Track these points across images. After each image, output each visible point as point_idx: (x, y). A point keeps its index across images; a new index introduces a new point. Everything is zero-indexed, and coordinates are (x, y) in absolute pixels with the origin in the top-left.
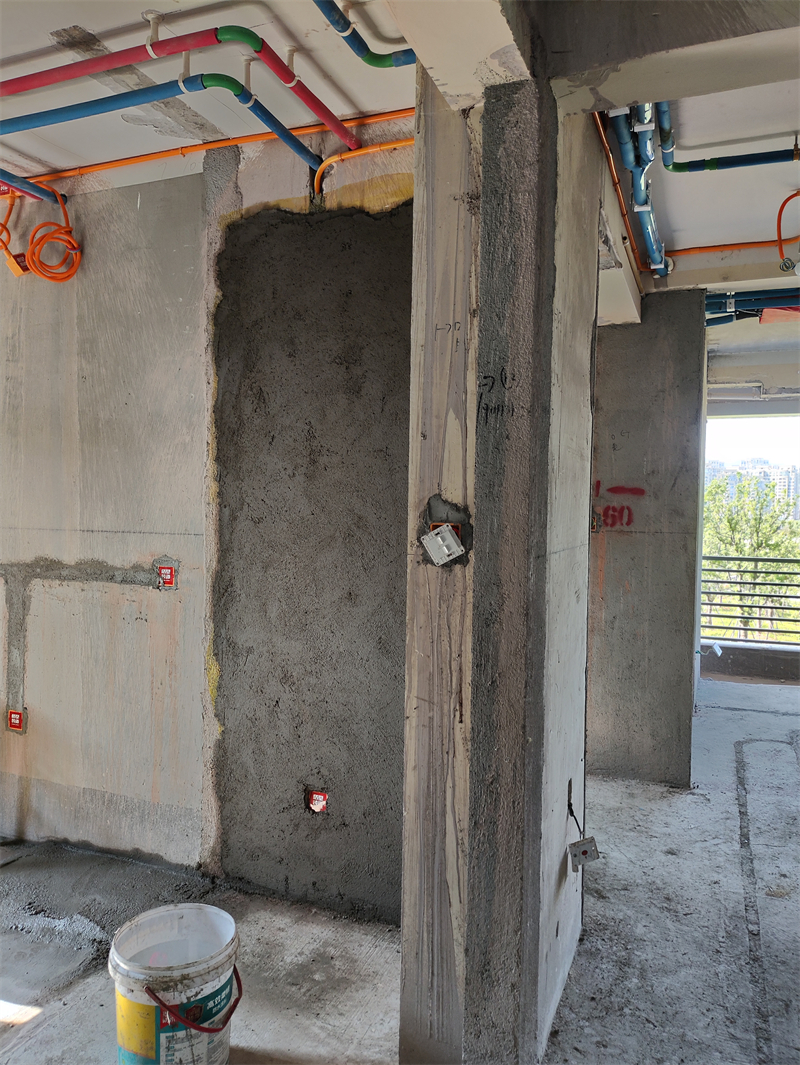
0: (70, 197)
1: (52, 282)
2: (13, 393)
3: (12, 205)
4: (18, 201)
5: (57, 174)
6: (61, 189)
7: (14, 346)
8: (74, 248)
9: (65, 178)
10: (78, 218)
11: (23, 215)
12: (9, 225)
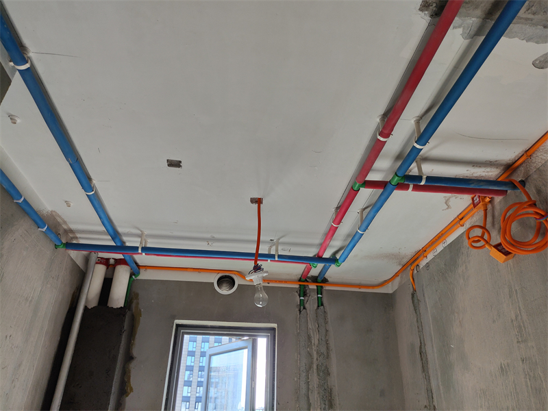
0: (527, 179)
1: (534, 255)
2: (532, 374)
3: (486, 210)
4: (489, 206)
5: (510, 168)
6: (518, 177)
7: (520, 326)
8: (542, 216)
9: (518, 167)
10: (539, 192)
11: (497, 214)
12: (488, 226)
